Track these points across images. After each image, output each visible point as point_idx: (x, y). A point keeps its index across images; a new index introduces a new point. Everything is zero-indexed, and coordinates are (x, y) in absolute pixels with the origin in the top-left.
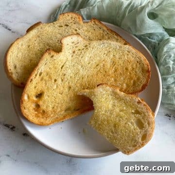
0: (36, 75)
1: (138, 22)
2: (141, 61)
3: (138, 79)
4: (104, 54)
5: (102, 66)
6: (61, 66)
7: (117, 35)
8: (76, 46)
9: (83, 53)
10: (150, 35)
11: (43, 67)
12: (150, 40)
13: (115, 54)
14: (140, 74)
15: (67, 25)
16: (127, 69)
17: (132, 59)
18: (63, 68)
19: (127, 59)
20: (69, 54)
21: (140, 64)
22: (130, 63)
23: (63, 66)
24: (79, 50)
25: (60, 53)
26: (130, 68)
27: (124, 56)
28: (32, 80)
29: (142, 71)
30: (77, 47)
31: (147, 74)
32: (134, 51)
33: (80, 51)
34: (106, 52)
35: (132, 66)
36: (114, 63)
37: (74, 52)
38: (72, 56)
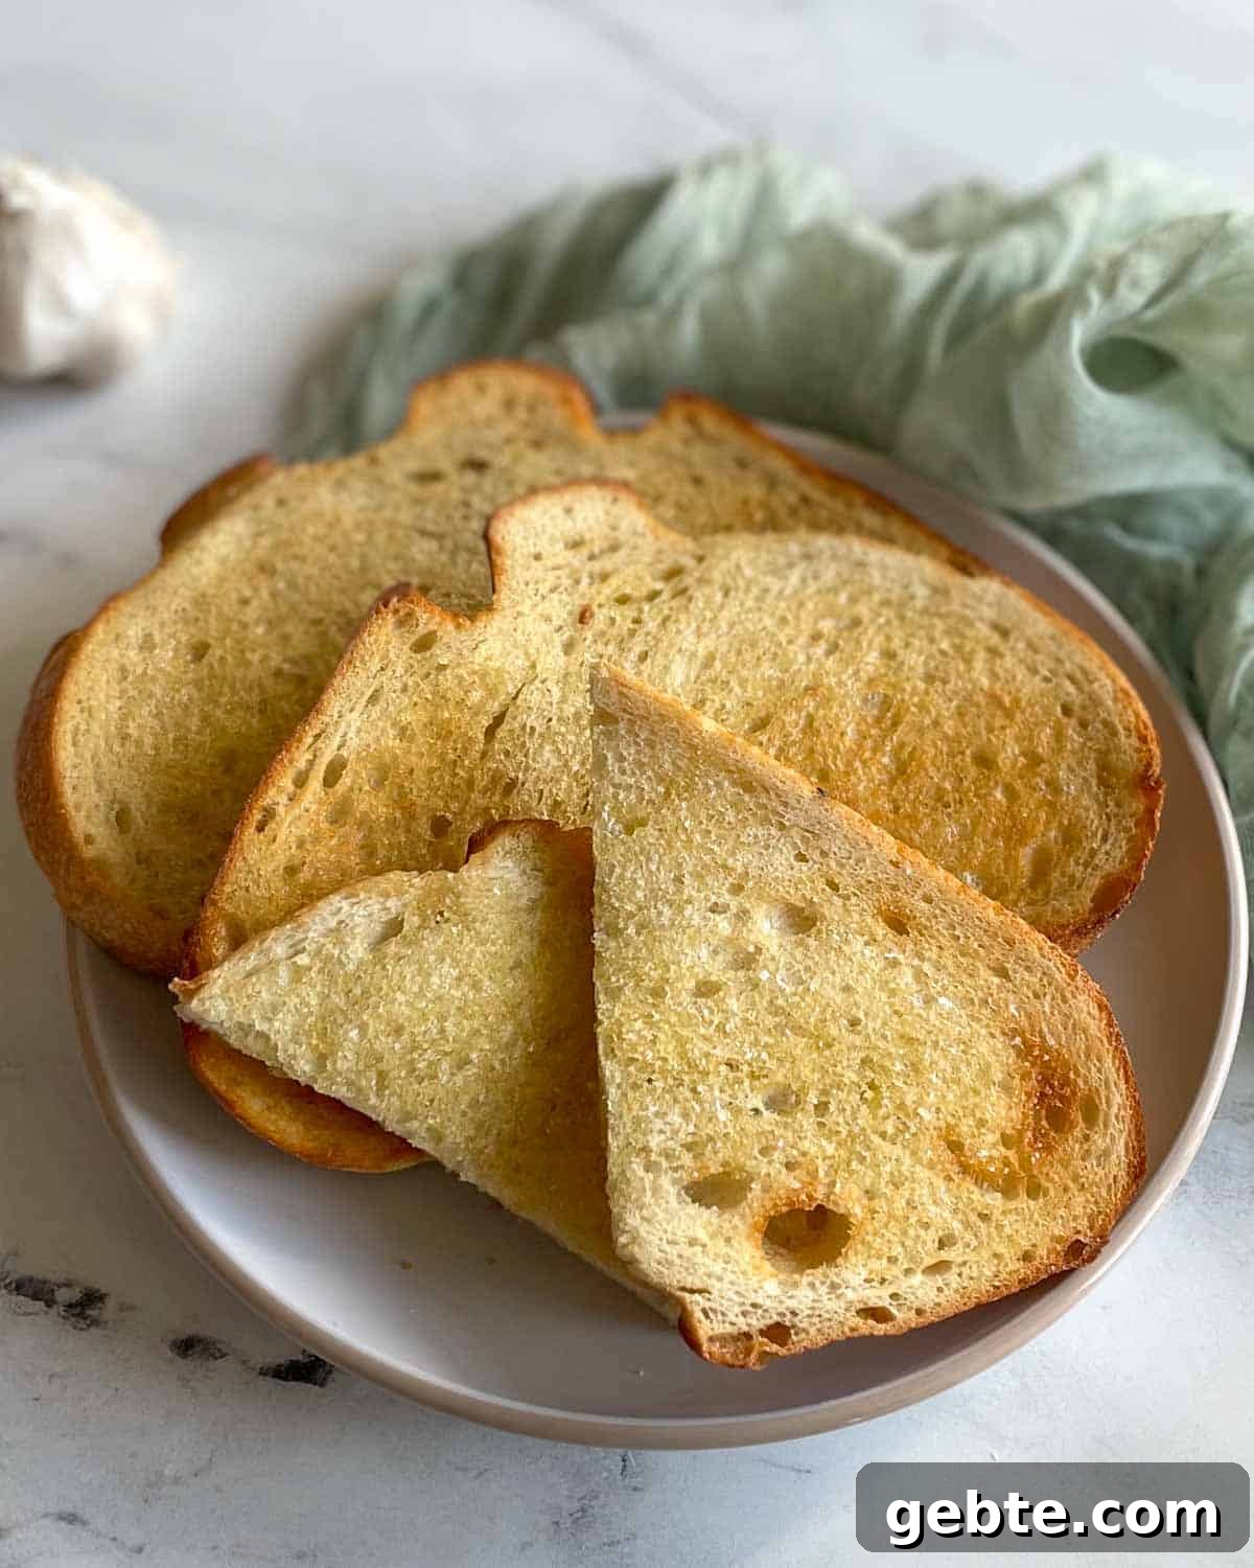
0: (301, 781)
1: (1024, 419)
2: (1095, 701)
3: (1071, 837)
4: (816, 637)
5: (796, 734)
6: (486, 722)
7: (881, 502)
8: (597, 566)
9: (651, 625)
10: (1132, 509)
11: (354, 719)
12: (1131, 543)
13: (896, 644)
14: (1086, 801)
15: (478, 466)
16: (984, 761)
17: (1030, 687)
18: (501, 733)
19: (985, 682)
20: (545, 628)
21: (1083, 725)
22: (1009, 714)
23: (499, 720)
24: (623, 600)
25: (483, 618)
26: (1009, 753)
27: (968, 661)
28: (269, 814)
29: (1102, 782)
30: (604, 577)
31: (1138, 805)
32: (1040, 623)
33: (630, 612)
34: (827, 626)
35: (1027, 738)
36: (887, 713)
37: (584, 617)
38: (568, 648)
